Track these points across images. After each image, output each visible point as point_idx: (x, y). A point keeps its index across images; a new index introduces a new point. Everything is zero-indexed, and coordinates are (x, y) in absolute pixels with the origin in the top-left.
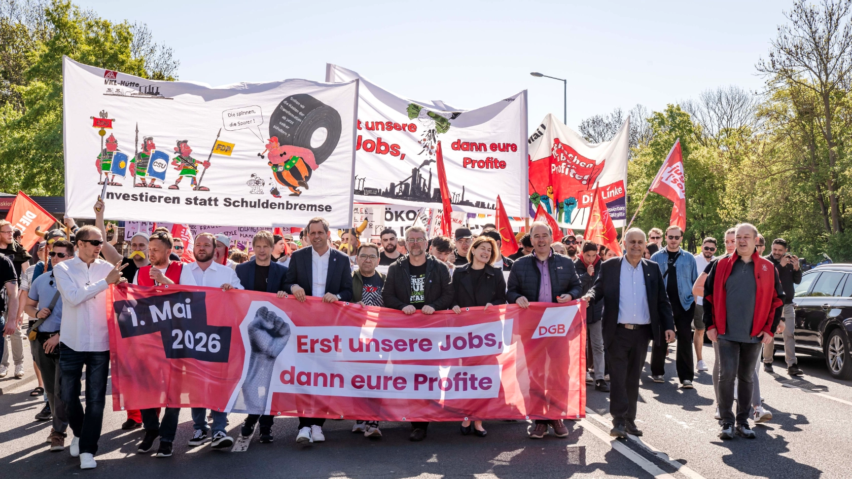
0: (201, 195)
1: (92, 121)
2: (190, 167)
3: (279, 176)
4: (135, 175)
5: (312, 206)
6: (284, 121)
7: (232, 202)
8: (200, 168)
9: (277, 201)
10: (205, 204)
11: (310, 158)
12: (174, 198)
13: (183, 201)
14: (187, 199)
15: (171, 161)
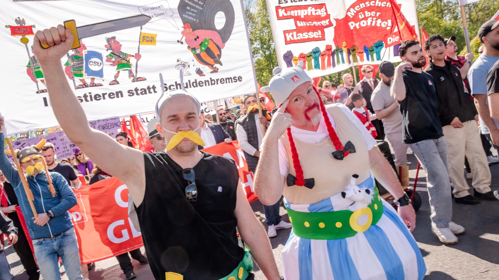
0: (141, 85)
1: (9, 30)
2: (124, 61)
3: (199, 57)
4: (73, 77)
5: (229, 79)
6: (189, 11)
7: (168, 86)
8: (133, 61)
9: (203, 79)
10: (146, 93)
11: (218, 39)
12: (117, 93)
13: (126, 94)
14: (129, 92)
15: (105, 59)
